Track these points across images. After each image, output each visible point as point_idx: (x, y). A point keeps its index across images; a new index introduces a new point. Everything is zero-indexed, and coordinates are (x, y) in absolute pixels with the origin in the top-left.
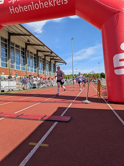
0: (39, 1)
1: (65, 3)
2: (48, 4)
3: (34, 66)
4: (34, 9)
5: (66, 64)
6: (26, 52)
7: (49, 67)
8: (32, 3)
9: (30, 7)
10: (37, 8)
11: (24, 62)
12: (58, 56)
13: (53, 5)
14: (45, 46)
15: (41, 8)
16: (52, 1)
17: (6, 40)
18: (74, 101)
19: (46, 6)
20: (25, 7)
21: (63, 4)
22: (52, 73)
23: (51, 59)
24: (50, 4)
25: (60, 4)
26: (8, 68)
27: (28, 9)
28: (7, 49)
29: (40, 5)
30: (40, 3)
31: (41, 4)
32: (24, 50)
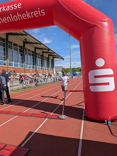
0: (17, 13)
1: (42, 15)
2: (26, 16)
3: (32, 63)
4: (13, 21)
5: (63, 60)
6: (24, 50)
7: (47, 62)
8: (11, 14)
9: (9, 18)
10: (16, 19)
11: (22, 60)
12: (55, 53)
13: (31, 17)
14: (42, 44)
15: (19, 20)
16: (29, 13)
17: (4, 40)
18: (52, 114)
19: (25, 17)
20: (5, 19)
21: (40, 15)
22: (50, 69)
23: (49, 55)
24: (28, 15)
25: (38, 16)
26: (6, 66)
27: (7, 21)
28: (5, 48)
29: (18, 17)
30: (18, 15)
31: (20, 16)
32: (22, 48)
